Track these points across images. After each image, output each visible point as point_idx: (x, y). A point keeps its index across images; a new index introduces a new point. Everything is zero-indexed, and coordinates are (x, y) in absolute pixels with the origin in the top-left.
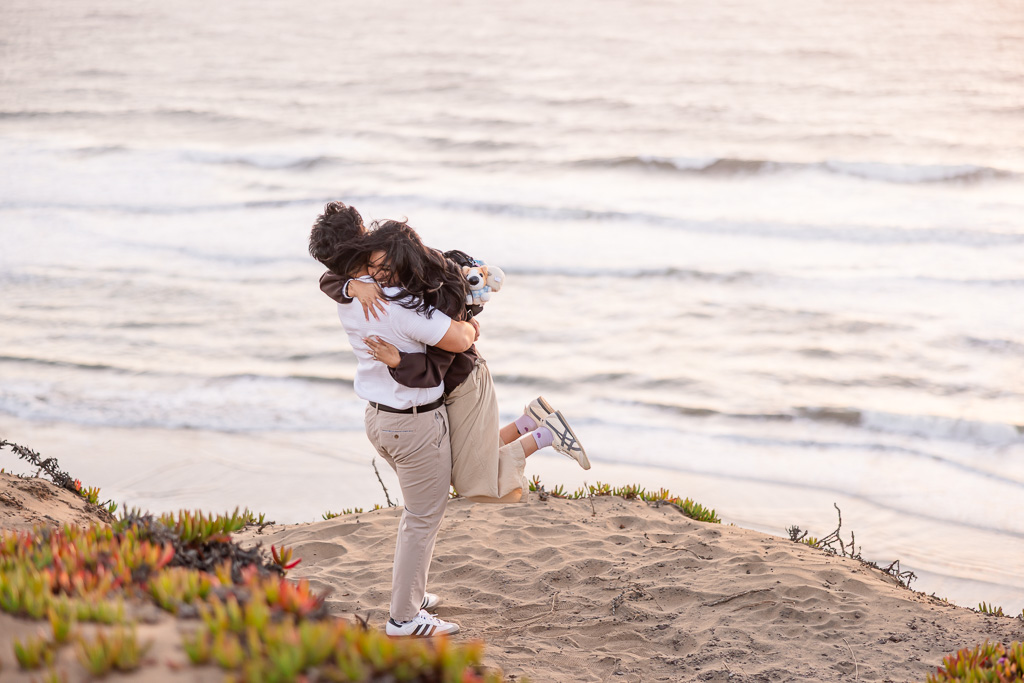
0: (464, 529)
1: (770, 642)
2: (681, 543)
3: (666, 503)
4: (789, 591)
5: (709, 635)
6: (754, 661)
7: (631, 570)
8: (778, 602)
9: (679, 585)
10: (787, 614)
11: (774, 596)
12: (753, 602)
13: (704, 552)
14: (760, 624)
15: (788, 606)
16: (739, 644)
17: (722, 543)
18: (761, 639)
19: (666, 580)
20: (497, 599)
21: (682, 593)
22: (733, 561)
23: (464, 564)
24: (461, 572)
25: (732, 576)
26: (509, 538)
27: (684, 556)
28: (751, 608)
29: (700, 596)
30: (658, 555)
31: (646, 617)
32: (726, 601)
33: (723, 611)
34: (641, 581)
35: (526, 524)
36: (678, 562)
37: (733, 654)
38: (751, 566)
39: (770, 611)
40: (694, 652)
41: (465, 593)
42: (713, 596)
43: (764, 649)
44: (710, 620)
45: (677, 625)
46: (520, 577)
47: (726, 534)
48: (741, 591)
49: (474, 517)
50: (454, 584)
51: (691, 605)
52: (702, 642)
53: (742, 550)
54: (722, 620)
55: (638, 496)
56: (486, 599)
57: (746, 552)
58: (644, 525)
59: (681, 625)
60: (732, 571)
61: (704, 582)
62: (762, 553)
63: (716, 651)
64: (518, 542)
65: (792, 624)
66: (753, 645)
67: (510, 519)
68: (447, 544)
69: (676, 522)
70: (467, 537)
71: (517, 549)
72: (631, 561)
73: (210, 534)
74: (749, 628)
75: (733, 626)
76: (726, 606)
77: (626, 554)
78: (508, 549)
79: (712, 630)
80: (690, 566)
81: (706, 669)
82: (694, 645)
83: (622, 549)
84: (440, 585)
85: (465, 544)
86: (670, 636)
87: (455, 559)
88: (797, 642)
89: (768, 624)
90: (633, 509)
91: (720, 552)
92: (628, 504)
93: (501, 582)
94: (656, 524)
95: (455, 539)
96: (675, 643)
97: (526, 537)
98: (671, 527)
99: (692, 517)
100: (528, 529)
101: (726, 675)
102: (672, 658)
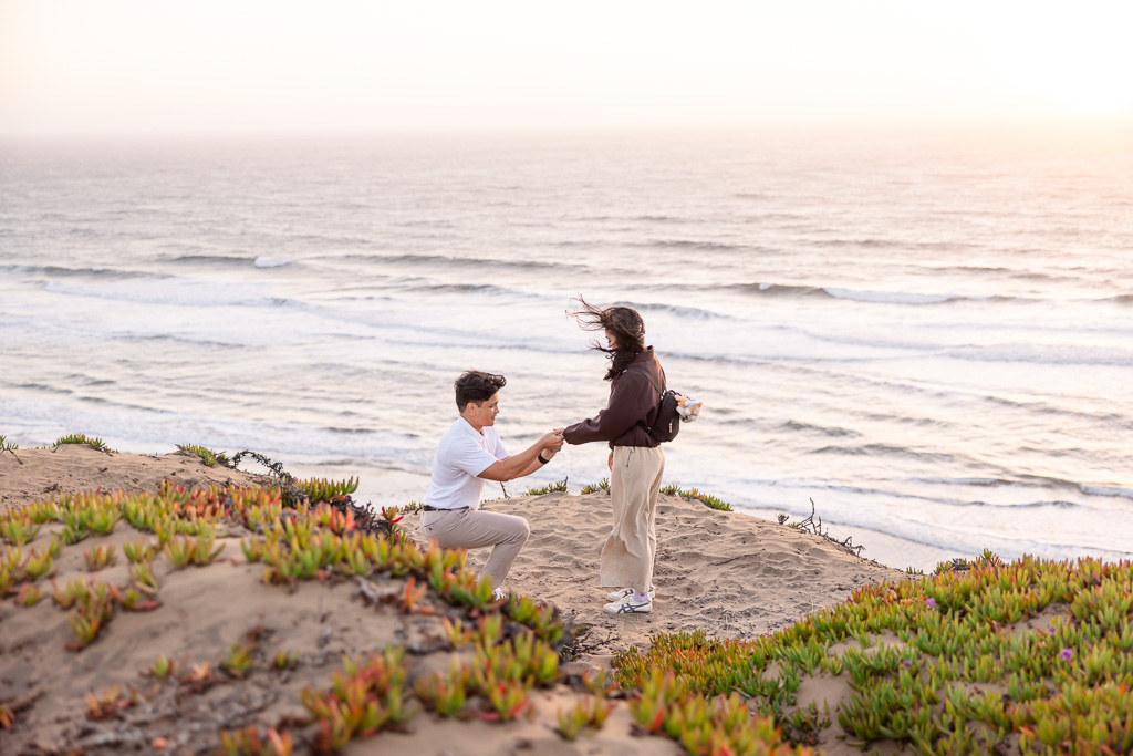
0: (553, 513)
1: (754, 589)
2: (700, 523)
3: (695, 498)
4: (770, 556)
5: (713, 584)
6: (742, 602)
7: (663, 540)
8: (762, 562)
9: (695, 551)
10: (768, 571)
11: (760, 559)
12: (745, 563)
13: (716, 529)
14: (749, 577)
15: (769, 565)
16: (733, 591)
17: (728, 523)
18: (748, 587)
19: (687, 548)
20: (570, 558)
21: (697, 556)
22: (734, 535)
23: (549, 535)
24: (547, 541)
25: (733, 545)
26: (583, 519)
27: (701, 532)
28: (743, 566)
29: (709, 558)
30: (684, 531)
31: (670, 572)
32: (727, 562)
33: (724, 569)
34: (669, 548)
35: (596, 510)
36: (697, 536)
37: (727, 597)
38: (746, 538)
39: (756, 569)
40: (701, 595)
41: (548, 554)
42: (719, 558)
43: (749, 594)
44: (715, 574)
45: (690, 578)
46: (588, 544)
47: (732, 519)
48: (737, 555)
49: (560, 505)
50: (541, 549)
51: (702, 564)
52: (707, 588)
53: (742, 528)
54: (723, 574)
55: (677, 493)
56: (561, 559)
57: (744, 530)
58: (678, 511)
59: (695, 578)
60: (733, 542)
61: (713, 549)
62: (756, 531)
63: (716, 595)
64: (588, 521)
65: (771, 578)
66: (743, 592)
67: (586, 507)
68: (539, 522)
69: (700, 510)
70: (554, 518)
71: (587, 526)
72: (664, 535)
73: (333, 495)
74: (739, 579)
75: (729, 578)
76: (726, 565)
77: (662, 530)
78: (581, 526)
79: (715, 581)
80: (705, 538)
81: (707, 607)
82: (701, 591)
83: (660, 527)
84: (531, 549)
85: (552, 522)
86: (686, 584)
87: (544, 532)
88: (773, 590)
89: (754, 577)
90: (670, 502)
91: (727, 529)
92: (668, 498)
93: (574, 547)
94: (686, 511)
95: (547, 519)
96: (689, 589)
97: (594, 518)
98: (696, 513)
99: (713, 508)
100: (598, 513)
101: (721, 611)
102: (685, 599)
